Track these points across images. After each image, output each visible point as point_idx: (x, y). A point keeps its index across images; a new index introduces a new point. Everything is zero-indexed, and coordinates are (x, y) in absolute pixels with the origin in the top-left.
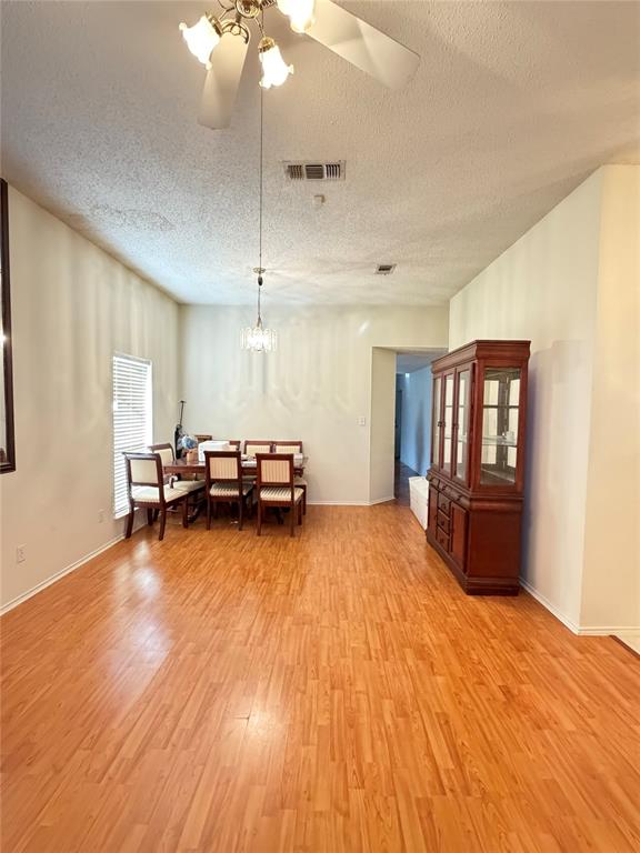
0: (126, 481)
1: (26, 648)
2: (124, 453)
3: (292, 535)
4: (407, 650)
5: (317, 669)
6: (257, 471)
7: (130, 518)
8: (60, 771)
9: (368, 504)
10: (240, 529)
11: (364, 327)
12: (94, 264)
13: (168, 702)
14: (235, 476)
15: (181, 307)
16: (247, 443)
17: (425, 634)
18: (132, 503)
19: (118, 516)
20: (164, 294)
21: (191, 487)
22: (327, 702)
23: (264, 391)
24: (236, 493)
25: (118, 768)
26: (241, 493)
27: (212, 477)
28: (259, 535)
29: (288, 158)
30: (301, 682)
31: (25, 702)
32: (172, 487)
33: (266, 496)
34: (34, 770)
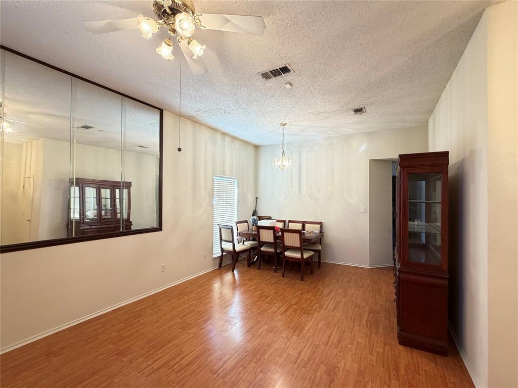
0: (219, 239)
1: (152, 310)
2: (218, 225)
3: (302, 280)
4: (323, 366)
5: (260, 359)
6: (282, 238)
7: (221, 257)
8: (132, 362)
9: (368, 267)
10: (275, 272)
11: (363, 147)
12: (204, 136)
13: (183, 350)
14: (272, 241)
15: (257, 147)
16: (290, 221)
17: (343, 361)
18: (222, 250)
19: (215, 256)
20: (246, 143)
21: (253, 244)
22: (253, 377)
23: (300, 191)
24: (273, 250)
25: (148, 371)
26: (276, 250)
27: (261, 240)
28: (283, 276)
29: (259, 71)
30: (247, 363)
31: (138, 331)
32: (244, 244)
33: (287, 254)
34: (125, 359)
